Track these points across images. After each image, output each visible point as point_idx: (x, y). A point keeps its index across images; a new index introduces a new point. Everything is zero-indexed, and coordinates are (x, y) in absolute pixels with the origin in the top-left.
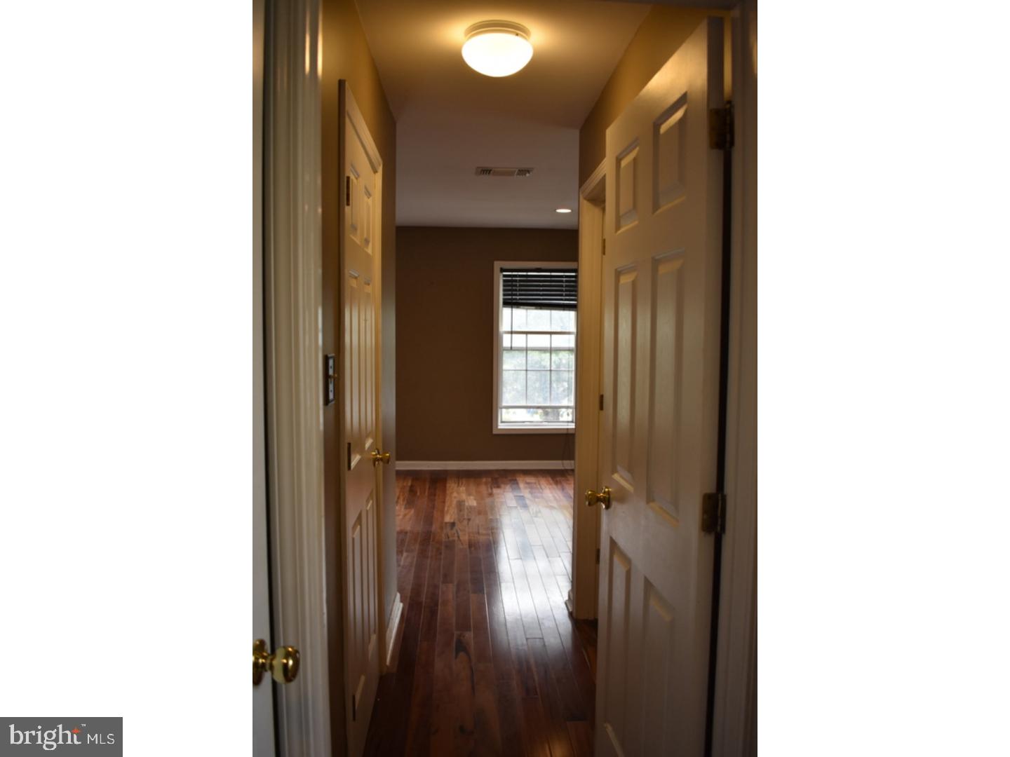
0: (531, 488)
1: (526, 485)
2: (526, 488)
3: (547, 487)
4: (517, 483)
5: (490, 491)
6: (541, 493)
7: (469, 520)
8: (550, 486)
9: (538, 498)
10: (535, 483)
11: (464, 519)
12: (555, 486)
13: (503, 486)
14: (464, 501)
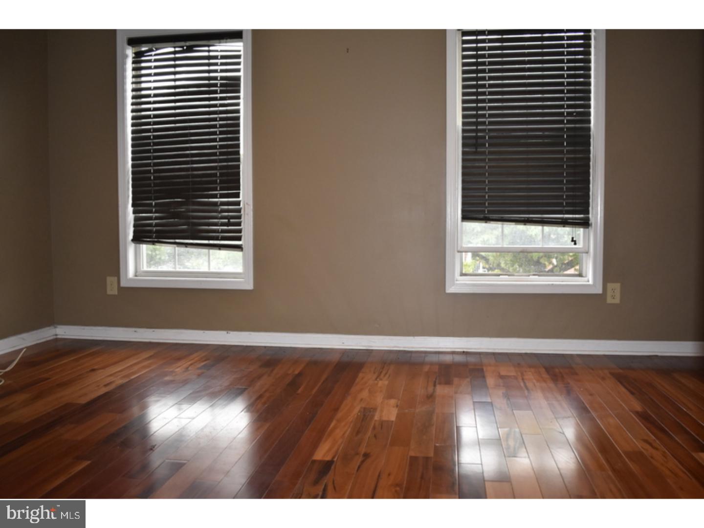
0: (508, 387)
1: (501, 381)
2: (497, 386)
3: (538, 384)
4: (484, 377)
5: (431, 389)
6: (526, 397)
7: (366, 456)
8: (544, 385)
9: (519, 408)
10: (516, 378)
11: (357, 454)
12: (552, 385)
13: (456, 380)
14: (375, 409)
